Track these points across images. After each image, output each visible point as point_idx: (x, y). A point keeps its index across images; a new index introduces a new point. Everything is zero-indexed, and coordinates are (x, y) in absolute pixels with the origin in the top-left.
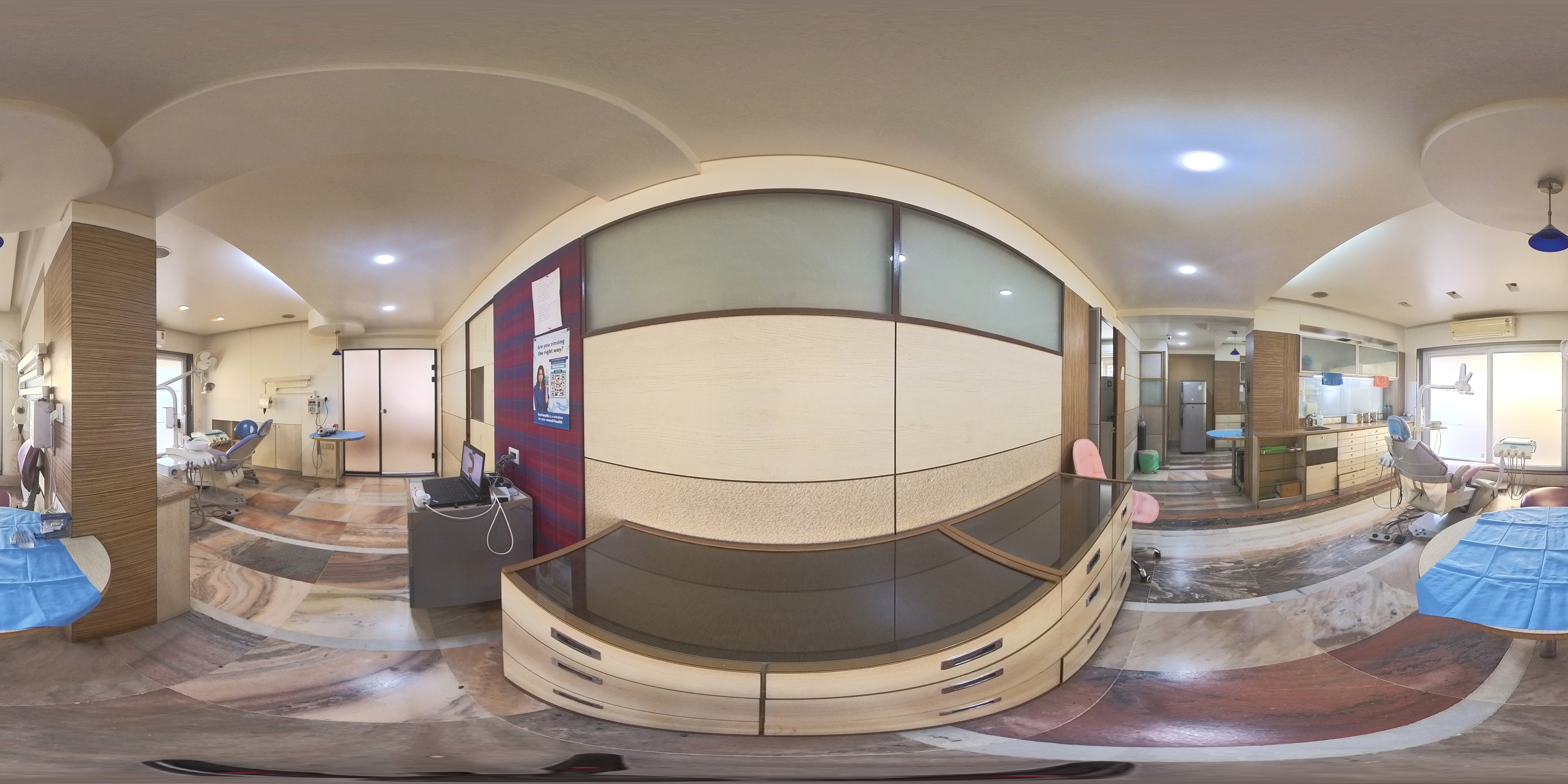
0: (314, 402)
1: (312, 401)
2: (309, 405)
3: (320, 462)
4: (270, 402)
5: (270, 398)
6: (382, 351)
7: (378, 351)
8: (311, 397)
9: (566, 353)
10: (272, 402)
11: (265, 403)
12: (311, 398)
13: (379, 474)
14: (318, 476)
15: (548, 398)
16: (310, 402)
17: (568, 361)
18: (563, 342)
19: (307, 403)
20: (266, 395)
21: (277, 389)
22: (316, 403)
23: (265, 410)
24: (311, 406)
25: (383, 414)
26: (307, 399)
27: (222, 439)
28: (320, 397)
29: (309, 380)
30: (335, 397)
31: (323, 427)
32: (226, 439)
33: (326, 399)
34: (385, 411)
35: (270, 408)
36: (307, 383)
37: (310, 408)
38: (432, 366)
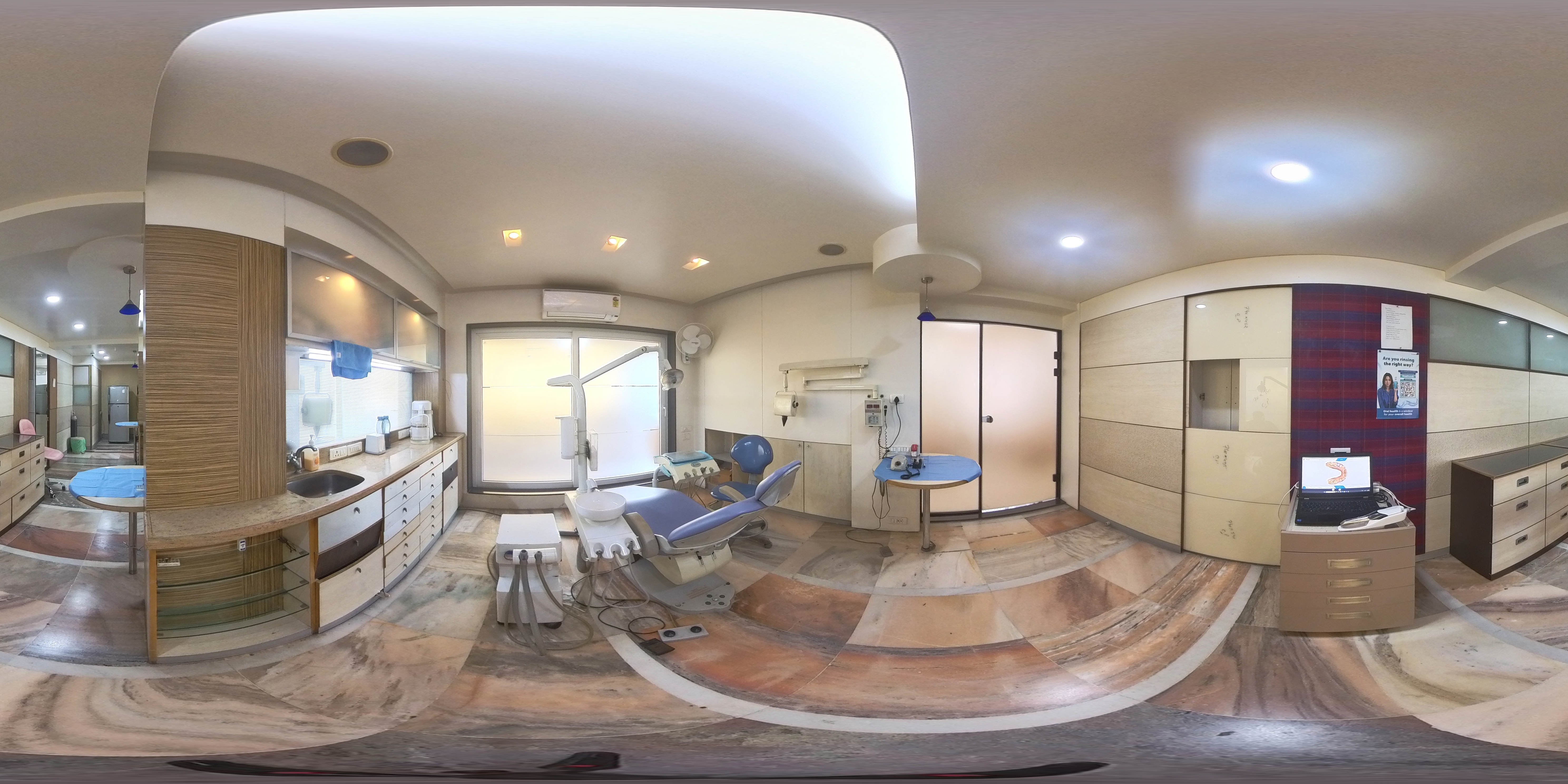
0: (878, 406)
1: (873, 404)
2: (866, 411)
3: (885, 507)
4: (795, 405)
5: (794, 397)
6: (985, 326)
7: (978, 326)
8: (869, 396)
9: (1416, 367)
10: (797, 404)
11: (785, 407)
12: (870, 399)
13: (977, 515)
14: (882, 528)
15: (1398, 398)
16: (869, 406)
17: (1417, 375)
18: (1413, 361)
19: (864, 408)
20: (787, 393)
21: (807, 382)
22: (882, 408)
23: (785, 419)
24: (871, 414)
25: (984, 424)
26: (860, 401)
27: (703, 470)
28: (885, 397)
29: (866, 366)
30: (909, 396)
31: (891, 449)
32: (711, 470)
33: (897, 400)
34: (990, 420)
35: (793, 415)
36: (862, 372)
37: (870, 418)
38: (1055, 352)
